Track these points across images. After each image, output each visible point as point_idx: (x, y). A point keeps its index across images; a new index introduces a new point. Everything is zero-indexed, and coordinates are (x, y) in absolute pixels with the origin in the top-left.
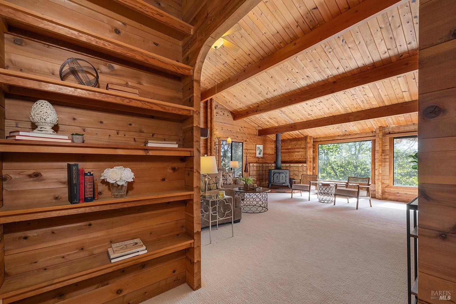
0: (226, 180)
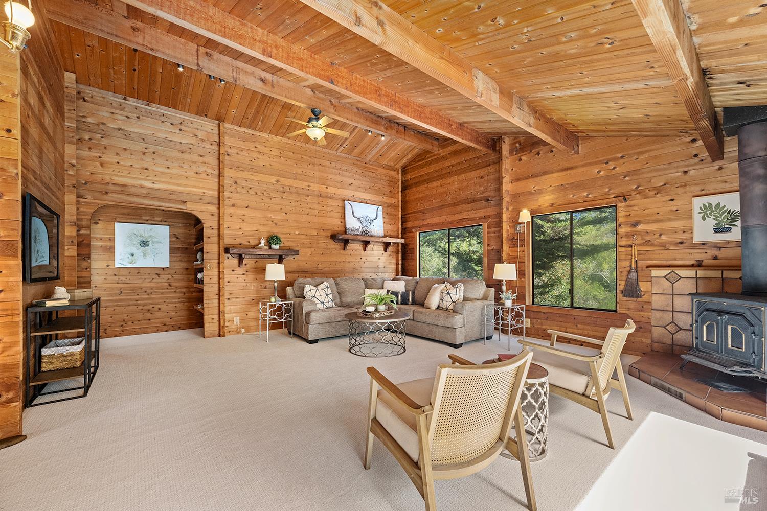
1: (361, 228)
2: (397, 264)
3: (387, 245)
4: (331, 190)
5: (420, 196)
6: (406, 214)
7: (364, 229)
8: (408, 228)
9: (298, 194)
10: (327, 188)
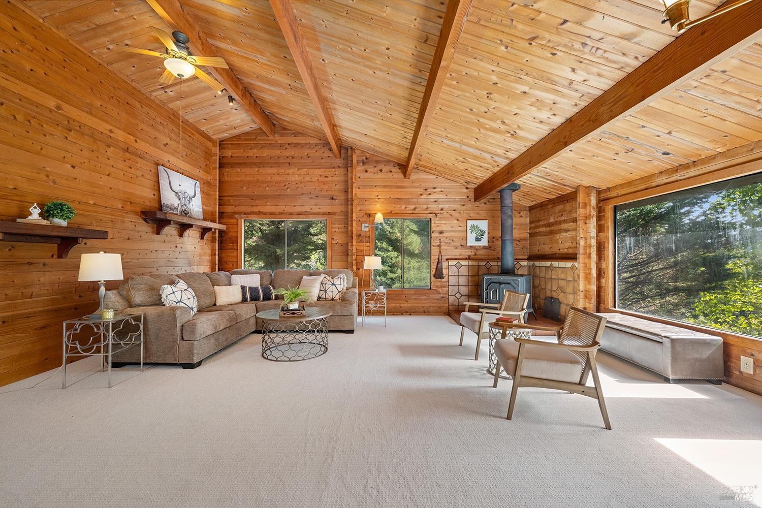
0: (325, 291)
1: (180, 206)
2: (213, 255)
3: (204, 231)
4: (142, 146)
5: (247, 179)
6: (223, 196)
7: (183, 208)
8: (227, 213)
9: (95, 140)
10: (136, 141)
